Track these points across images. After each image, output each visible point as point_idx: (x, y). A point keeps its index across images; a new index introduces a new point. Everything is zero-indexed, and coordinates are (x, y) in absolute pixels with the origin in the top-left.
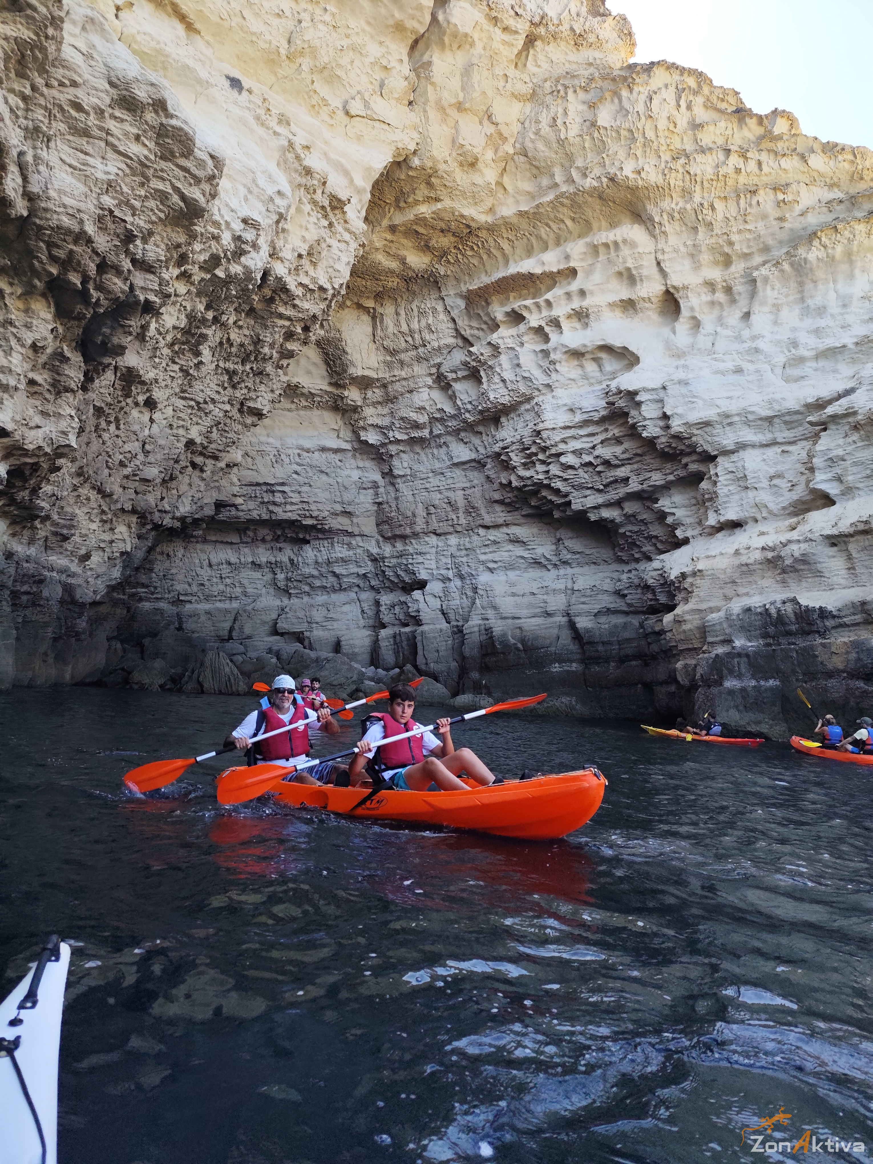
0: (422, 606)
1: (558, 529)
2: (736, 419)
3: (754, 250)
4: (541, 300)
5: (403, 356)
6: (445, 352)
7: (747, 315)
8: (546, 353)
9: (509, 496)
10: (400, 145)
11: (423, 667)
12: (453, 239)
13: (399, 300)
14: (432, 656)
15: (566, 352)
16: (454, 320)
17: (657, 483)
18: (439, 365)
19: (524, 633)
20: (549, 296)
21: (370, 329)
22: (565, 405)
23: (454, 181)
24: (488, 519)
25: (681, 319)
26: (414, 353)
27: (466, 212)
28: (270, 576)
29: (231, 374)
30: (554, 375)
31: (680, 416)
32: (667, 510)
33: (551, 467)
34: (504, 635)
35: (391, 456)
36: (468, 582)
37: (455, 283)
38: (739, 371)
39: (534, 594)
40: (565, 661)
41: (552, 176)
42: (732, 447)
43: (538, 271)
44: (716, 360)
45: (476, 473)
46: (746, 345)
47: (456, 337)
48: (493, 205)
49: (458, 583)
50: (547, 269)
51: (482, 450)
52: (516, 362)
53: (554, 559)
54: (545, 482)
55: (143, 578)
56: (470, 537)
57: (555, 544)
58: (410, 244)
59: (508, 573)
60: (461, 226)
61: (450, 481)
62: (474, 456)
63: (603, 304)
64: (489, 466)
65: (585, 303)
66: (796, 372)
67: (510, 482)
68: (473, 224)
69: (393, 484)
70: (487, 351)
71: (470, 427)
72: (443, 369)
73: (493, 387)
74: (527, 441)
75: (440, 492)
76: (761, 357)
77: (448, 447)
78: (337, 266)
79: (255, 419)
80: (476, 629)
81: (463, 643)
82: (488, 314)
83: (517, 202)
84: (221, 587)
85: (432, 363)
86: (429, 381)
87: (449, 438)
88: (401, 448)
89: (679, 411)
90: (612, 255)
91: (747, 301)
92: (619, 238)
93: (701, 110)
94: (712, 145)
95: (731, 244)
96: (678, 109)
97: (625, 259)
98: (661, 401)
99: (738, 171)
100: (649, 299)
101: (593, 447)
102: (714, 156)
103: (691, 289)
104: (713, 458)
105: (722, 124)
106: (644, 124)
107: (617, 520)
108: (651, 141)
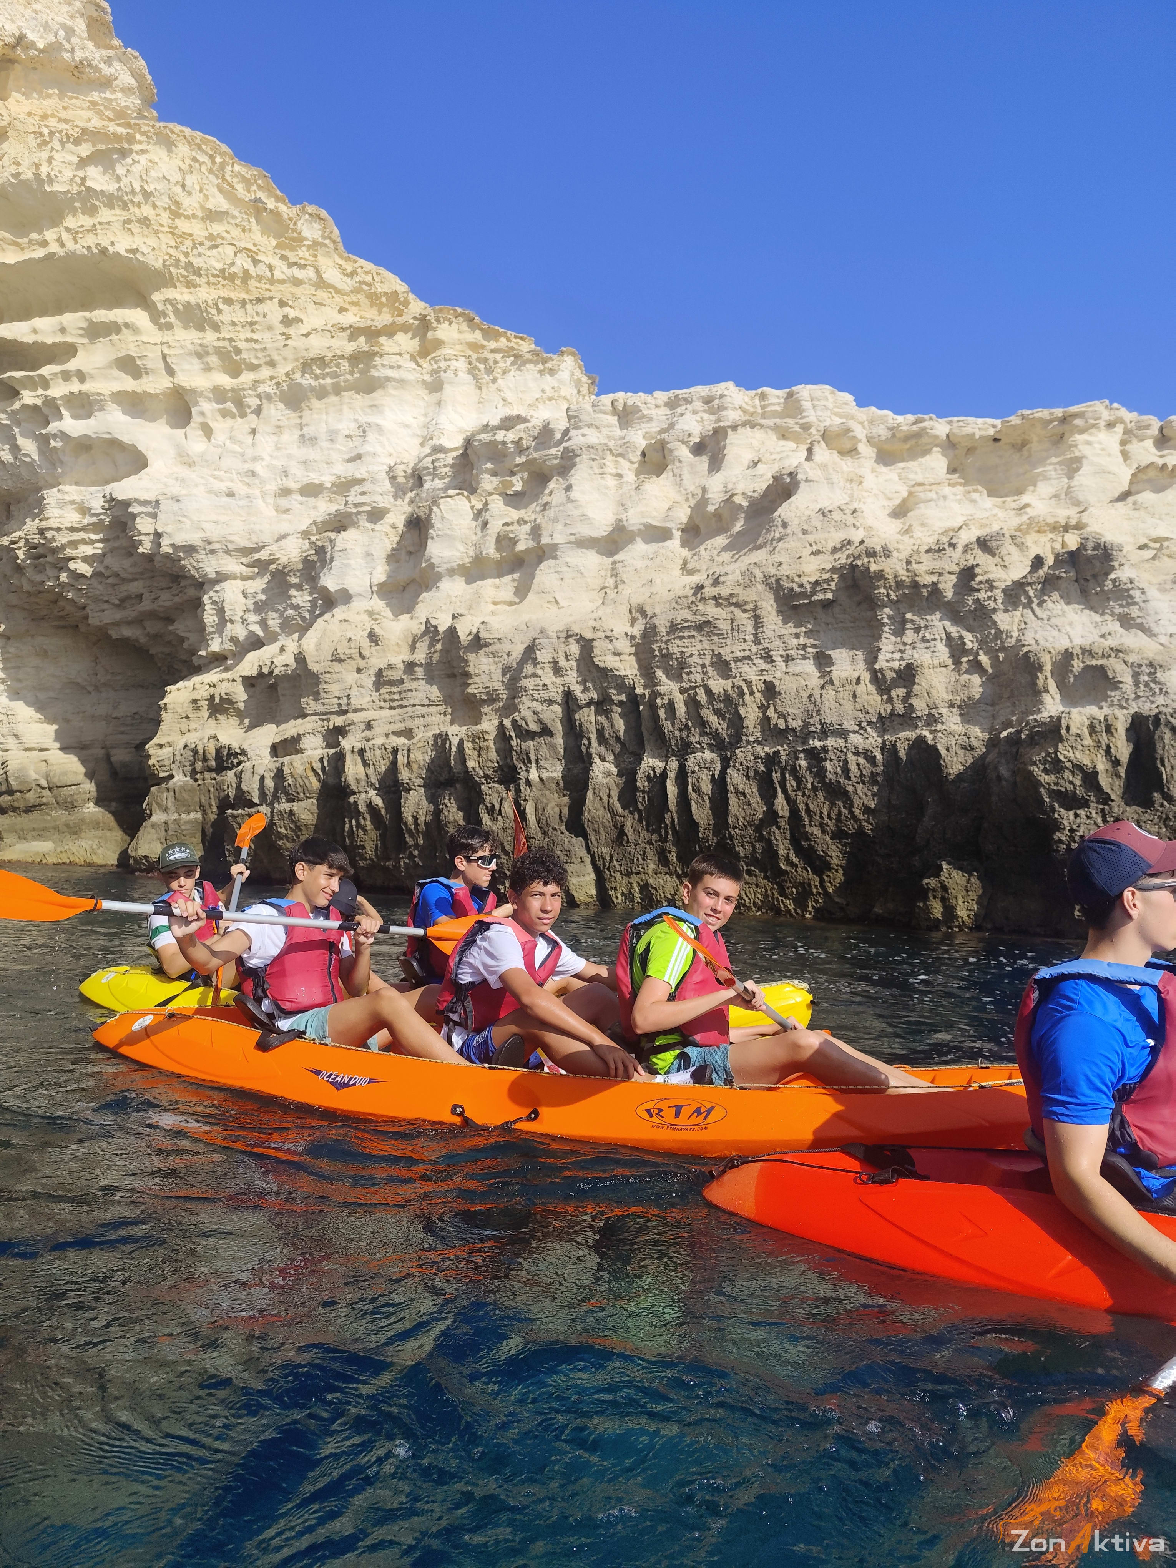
2: (216, 546)
3: (261, 362)
7: (254, 431)
17: (167, 604)
25: (192, 424)
31: (170, 535)
32: (182, 634)
38: (231, 494)
42: (213, 575)
44: (215, 477)
46: (246, 466)
63: (105, 392)
65: (85, 387)
66: (284, 502)
76: (257, 481)
89: (168, 529)
90: (114, 337)
91: (254, 416)
92: (120, 321)
93: (215, 190)
94: (225, 235)
95: (238, 351)
96: (183, 186)
97: (126, 343)
98: (154, 516)
99: (246, 272)
100: (156, 395)
101: (104, 555)
102: (220, 249)
103: (201, 394)
104: (202, 585)
105: (236, 213)
106: (138, 198)
107: (143, 640)
108: (147, 219)
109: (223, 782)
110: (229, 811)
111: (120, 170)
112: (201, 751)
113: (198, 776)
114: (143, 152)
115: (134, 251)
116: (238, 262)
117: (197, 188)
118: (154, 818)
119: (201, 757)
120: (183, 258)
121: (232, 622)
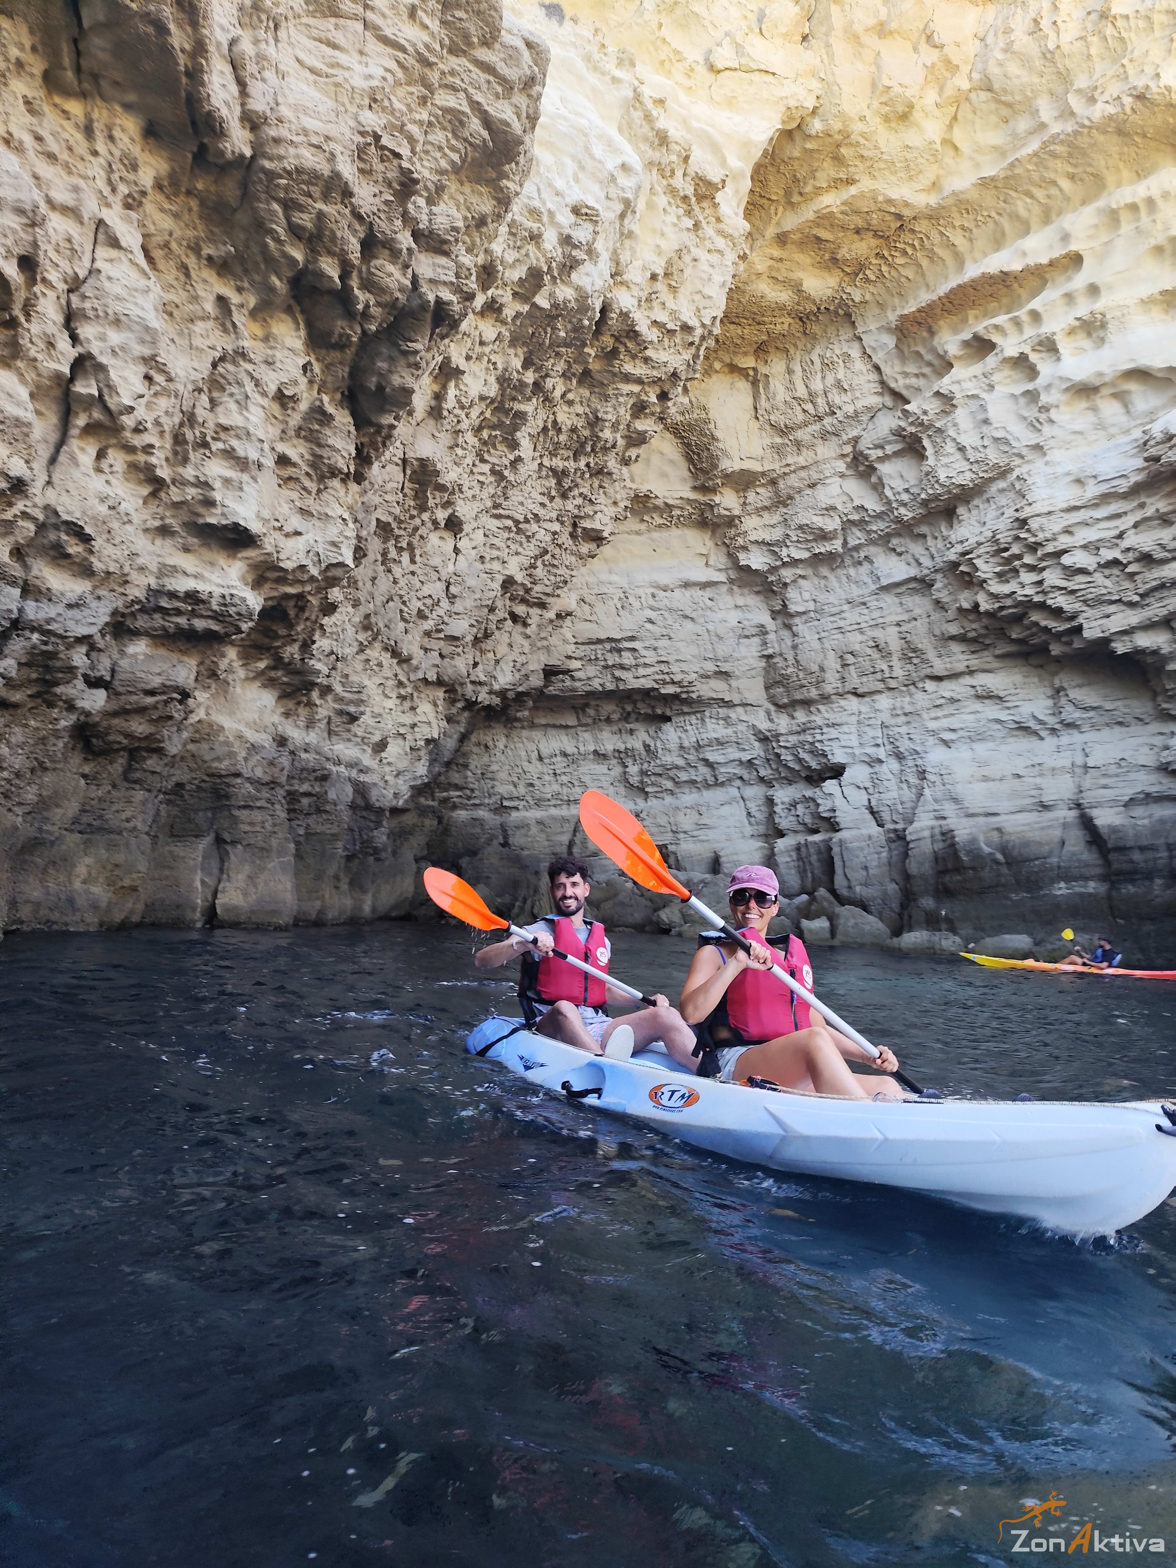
0: (839, 802)
1: (1055, 674)
4: (1022, 314)
5: (799, 434)
6: (865, 418)
8: (1032, 396)
9: (974, 627)
10: (792, 103)
11: (845, 892)
12: (874, 242)
13: (792, 351)
14: (857, 875)
15: (1067, 390)
16: (877, 368)
18: (856, 440)
19: (1006, 838)
20: (1036, 304)
21: (750, 401)
22: (1068, 474)
23: (876, 147)
24: (939, 666)
26: (817, 427)
27: (894, 194)
28: (618, 770)
29: (559, 475)
30: (1047, 430)
33: (1045, 574)
34: (974, 841)
35: (785, 585)
36: (911, 763)
37: (877, 311)
39: (1019, 776)
40: (1075, 879)
41: (1035, 113)
43: (1016, 266)
45: (917, 599)
47: (881, 394)
48: (938, 177)
49: (894, 765)
50: (1031, 261)
51: (927, 562)
52: (981, 417)
53: (1051, 721)
54: (1036, 599)
55: (455, 777)
56: (911, 695)
57: (1052, 697)
58: (808, 261)
59: (975, 746)
60: (888, 218)
61: (876, 614)
62: (913, 572)
64: (938, 585)
67: (977, 605)
68: (907, 213)
69: (788, 627)
70: (933, 406)
71: (906, 529)
72: (862, 446)
73: (945, 460)
74: (1004, 538)
75: (861, 631)
77: (871, 562)
78: (707, 291)
79: (593, 546)
80: (927, 833)
81: (906, 855)
82: (933, 350)
83: (977, 166)
84: (556, 787)
85: (845, 438)
86: (841, 466)
87: (872, 550)
88: (800, 572)
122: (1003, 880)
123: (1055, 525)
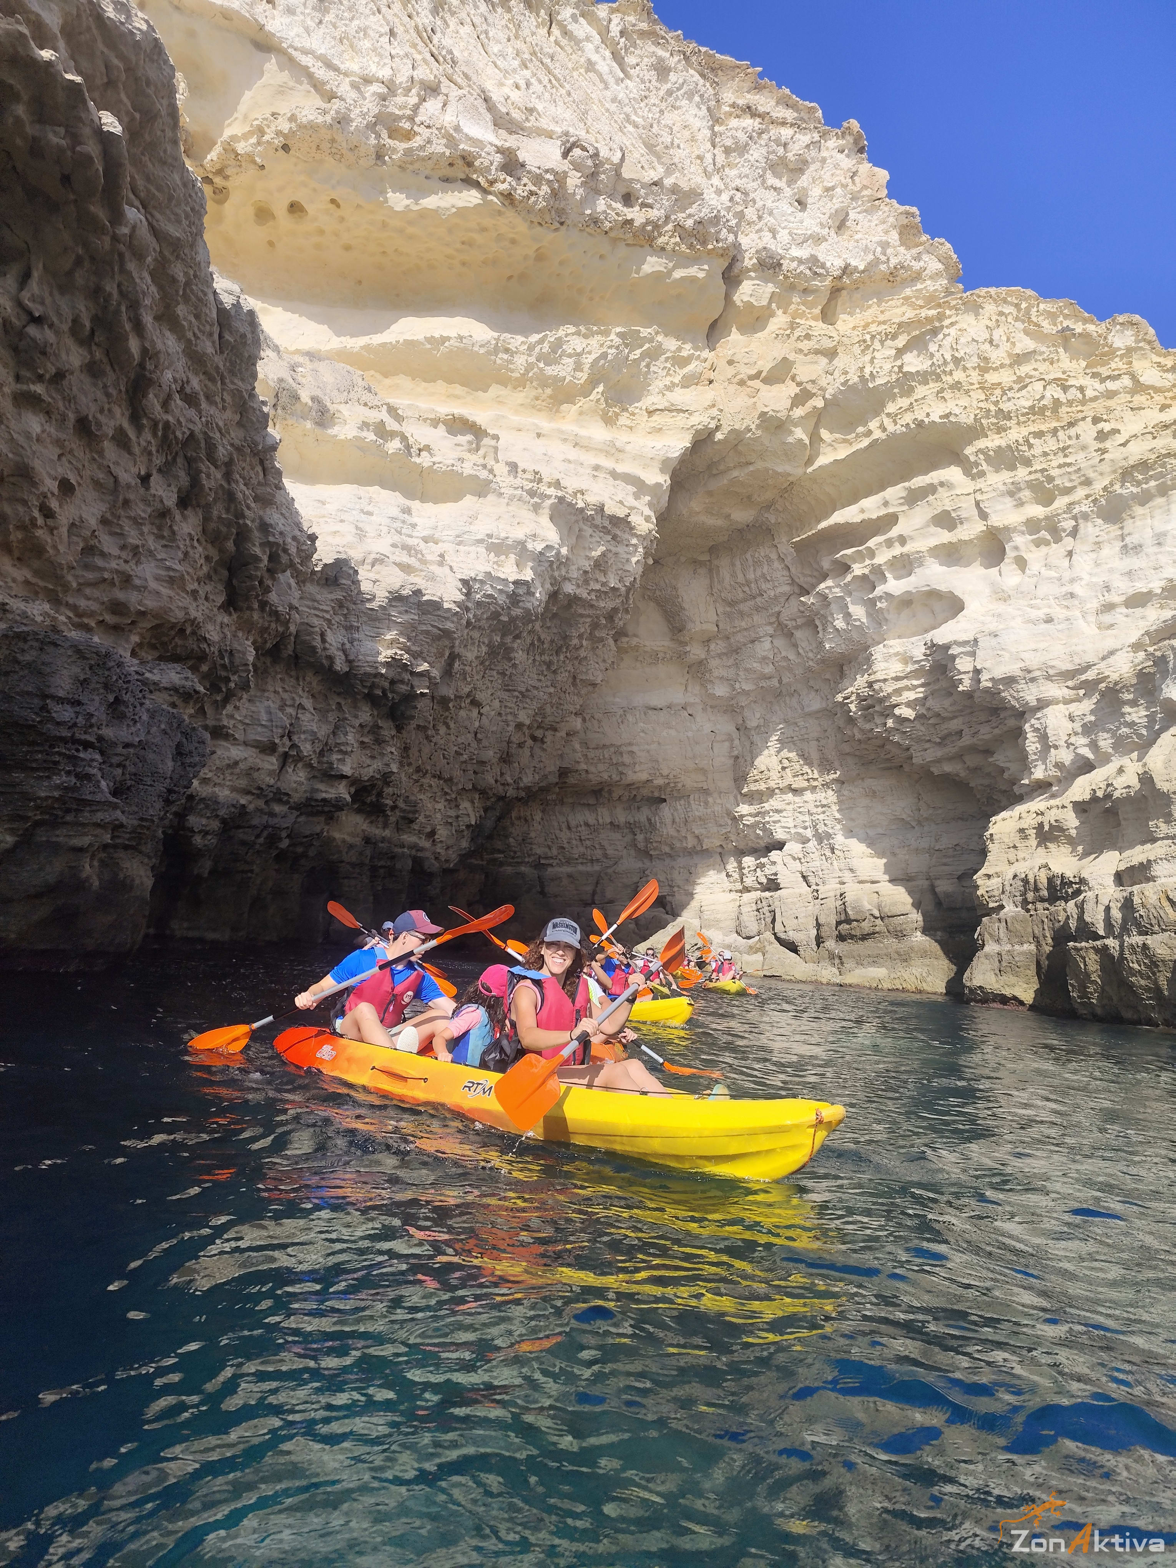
0: (779, 868)
1: (917, 782)
2: (1037, 673)
3: (1076, 483)
4: (865, 548)
5: (742, 607)
6: (782, 600)
7: (1070, 554)
8: (873, 602)
9: (858, 749)
10: (700, 426)
11: (782, 936)
12: (776, 491)
13: (733, 553)
14: (791, 924)
15: (892, 601)
16: (788, 568)
17: (986, 737)
18: (779, 613)
19: (881, 899)
20: (871, 543)
22: (897, 654)
23: (762, 445)
25: (1006, 560)
26: (752, 603)
28: (629, 837)
31: (989, 670)
32: (1002, 765)
33: (887, 720)
34: (858, 901)
35: (742, 707)
36: (826, 842)
37: (785, 533)
38: (1049, 620)
42: (1034, 703)
43: (855, 520)
44: (1032, 607)
45: (830, 722)
46: (1064, 590)
47: (792, 585)
48: (811, 456)
49: (817, 843)
50: (865, 516)
51: (831, 699)
52: (846, 611)
53: (916, 815)
54: (885, 735)
55: (499, 845)
56: (826, 792)
57: (914, 799)
58: (731, 503)
59: (868, 831)
60: (779, 481)
61: (803, 731)
62: (823, 704)
63: (924, 549)
64: (839, 715)
65: (906, 549)
66: (1107, 618)
67: (855, 734)
68: (791, 478)
69: (747, 736)
70: (818, 601)
71: (815, 675)
72: (782, 618)
73: (829, 636)
75: (794, 743)
76: (1076, 602)
77: (799, 695)
78: (627, 567)
79: (590, 688)
80: (832, 894)
82: (817, 563)
83: (835, 451)
84: (582, 850)
85: (771, 612)
86: (770, 630)
87: (799, 687)
88: (750, 699)
89: (987, 665)
90: (931, 498)
91: (1070, 539)
92: (936, 481)
93: (1022, 335)
94: (1033, 373)
95: (1051, 479)
96: (991, 342)
97: (943, 501)
98: (973, 654)
99: (1057, 403)
100: (971, 541)
101: (925, 698)
102: (1029, 388)
103: (1015, 530)
104: (1022, 714)
105: (1044, 349)
106: (951, 366)
107: (963, 774)
108: (959, 382)
109: (1057, 912)
110: (1071, 944)
111: (932, 348)
112: (1032, 881)
113: (1030, 906)
114: (952, 324)
115: (947, 416)
116: (1048, 394)
117: (1004, 338)
118: (987, 949)
119: (1032, 886)
120: (993, 408)
121: (1056, 747)
122: (877, 929)
123: (889, 688)
